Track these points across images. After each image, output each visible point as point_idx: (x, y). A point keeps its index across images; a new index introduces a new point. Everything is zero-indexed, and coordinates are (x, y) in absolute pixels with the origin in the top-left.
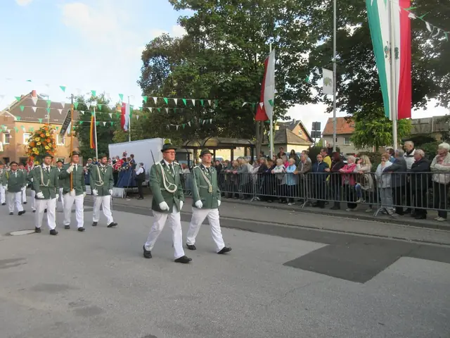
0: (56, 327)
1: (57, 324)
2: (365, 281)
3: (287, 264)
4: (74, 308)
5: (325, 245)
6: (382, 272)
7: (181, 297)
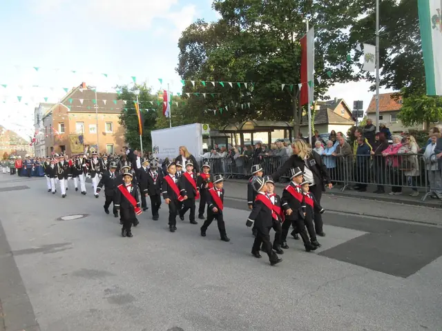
0: (91, 314)
1: (92, 311)
2: (408, 276)
3: (321, 254)
5: (364, 233)
6: (429, 265)
7: (210, 287)
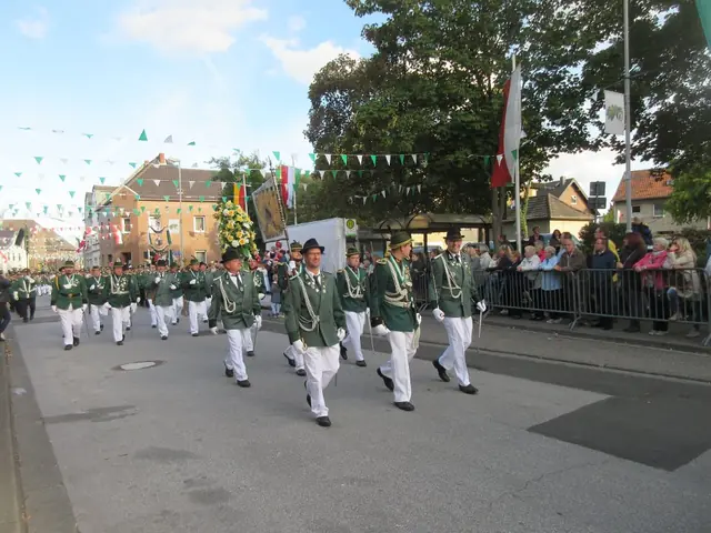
0: (161, 518)
3: (533, 429)
4: (191, 490)
5: (604, 397)
